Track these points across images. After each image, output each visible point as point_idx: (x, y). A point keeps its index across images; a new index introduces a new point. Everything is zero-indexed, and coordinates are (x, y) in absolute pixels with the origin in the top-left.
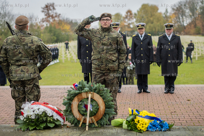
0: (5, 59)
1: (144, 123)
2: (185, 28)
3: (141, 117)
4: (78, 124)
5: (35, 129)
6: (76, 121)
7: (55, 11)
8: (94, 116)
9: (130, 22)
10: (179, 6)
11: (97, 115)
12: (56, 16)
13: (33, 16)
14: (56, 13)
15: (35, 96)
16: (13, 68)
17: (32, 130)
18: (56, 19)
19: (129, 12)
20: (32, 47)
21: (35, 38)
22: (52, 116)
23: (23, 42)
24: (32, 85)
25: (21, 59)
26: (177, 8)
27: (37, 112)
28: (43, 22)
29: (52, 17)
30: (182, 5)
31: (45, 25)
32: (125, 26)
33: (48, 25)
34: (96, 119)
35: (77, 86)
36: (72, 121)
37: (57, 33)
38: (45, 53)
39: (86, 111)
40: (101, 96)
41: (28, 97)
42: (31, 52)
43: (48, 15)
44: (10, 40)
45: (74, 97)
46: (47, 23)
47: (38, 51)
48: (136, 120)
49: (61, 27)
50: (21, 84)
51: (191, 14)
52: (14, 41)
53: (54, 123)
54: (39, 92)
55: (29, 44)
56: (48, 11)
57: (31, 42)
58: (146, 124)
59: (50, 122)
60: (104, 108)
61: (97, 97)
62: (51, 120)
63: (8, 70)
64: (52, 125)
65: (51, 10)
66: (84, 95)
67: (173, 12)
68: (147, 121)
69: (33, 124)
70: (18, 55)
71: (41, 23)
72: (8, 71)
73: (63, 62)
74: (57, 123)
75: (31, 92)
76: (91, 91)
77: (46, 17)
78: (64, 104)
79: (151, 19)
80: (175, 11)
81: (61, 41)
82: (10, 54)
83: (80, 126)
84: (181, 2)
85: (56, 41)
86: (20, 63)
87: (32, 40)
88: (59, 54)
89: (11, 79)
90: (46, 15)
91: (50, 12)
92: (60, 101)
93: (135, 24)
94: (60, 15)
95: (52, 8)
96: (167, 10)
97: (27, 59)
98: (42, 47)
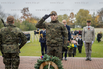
7: (29, 12)
9: (72, 20)
10: (102, 11)
12: (29, 15)
13: (16, 14)
14: (29, 14)
15: (16, 62)
16: (5, 46)
18: (29, 17)
19: (72, 13)
20: (16, 34)
21: (18, 29)
23: (11, 31)
24: (15, 56)
25: (9, 40)
28: (22, 18)
29: (27, 15)
31: (23, 20)
32: (69, 22)
33: (25, 20)
37: (29, 25)
38: (23, 37)
41: (13, 63)
43: (25, 14)
44: (3, 30)
46: (24, 19)
47: (19, 36)
49: (32, 22)
50: (9, 55)
52: (6, 30)
55: (14, 32)
56: (25, 12)
61: (54, 65)
65: (26, 11)
66: (46, 63)
67: (98, 14)
71: (21, 19)
73: (33, 42)
77: (23, 15)
79: (85, 18)
80: (99, 14)
81: (32, 30)
82: (4, 38)
85: (29, 30)
86: (9, 43)
88: (31, 37)
89: (3, 52)
90: (23, 14)
91: (26, 12)
93: (76, 21)
94: (31, 14)
95: (27, 10)
96: (94, 13)
97: (13, 41)
98: (22, 34)
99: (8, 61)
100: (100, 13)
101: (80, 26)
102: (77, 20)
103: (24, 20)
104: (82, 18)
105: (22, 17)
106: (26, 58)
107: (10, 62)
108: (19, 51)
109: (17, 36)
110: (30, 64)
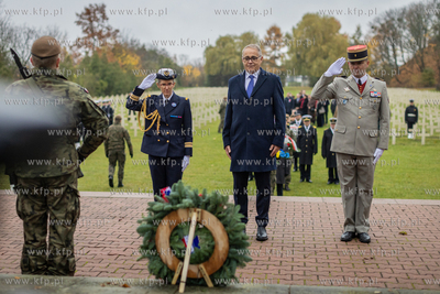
7: (106, 24)
9: (276, 53)
10: (387, 22)
11: (211, 260)
12: (108, 35)
14: (109, 28)
15: (67, 213)
18: (109, 40)
19: (274, 30)
20: (68, 106)
21: (74, 87)
23: (49, 94)
26: (382, 25)
29: (100, 35)
30: (393, 19)
31: (83, 54)
33: (90, 54)
34: (209, 268)
37: (108, 73)
38: (94, 120)
41: (52, 214)
43: (91, 32)
45: (162, 218)
46: (87, 49)
47: (78, 115)
49: (119, 60)
51: (413, 40)
54: (77, 205)
56: (91, 22)
57: (64, 94)
60: (227, 246)
61: (210, 221)
65: (97, 20)
66: (182, 215)
67: (373, 35)
71: (75, 48)
75: (61, 205)
76: (198, 206)
77: (86, 35)
79: (324, 48)
80: (377, 33)
81: (118, 92)
83: (174, 281)
84: (391, 12)
85: (108, 92)
87: (67, 91)
90: (85, 31)
91: (95, 24)
92: (118, 226)
93: (288, 58)
94: (117, 31)
95: (99, 16)
96: (359, 29)
98: (87, 105)
100: (380, 31)
101: (304, 79)
102: (293, 55)
103: (87, 53)
104: (312, 50)
106: (98, 200)
108: (79, 169)
110: (116, 220)
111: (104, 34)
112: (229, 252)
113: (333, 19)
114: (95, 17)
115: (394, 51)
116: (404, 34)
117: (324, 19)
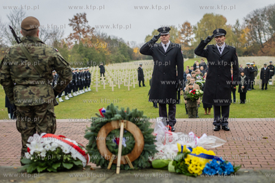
0: (8, 76)
1: (198, 164)
2: (262, 46)
3: (195, 155)
4: (106, 165)
5: (45, 171)
6: (103, 161)
7: (87, 25)
8: (127, 154)
9: (188, 38)
10: (255, 17)
11: (132, 152)
12: (88, 31)
14: (88, 27)
15: (48, 128)
16: (18, 89)
17: (41, 172)
18: (88, 34)
19: (187, 24)
20: (45, 60)
21: (49, 48)
22: (70, 154)
23: (32, 53)
24: (45, 113)
25: (29, 76)
26: (252, 19)
27: (48, 148)
28: (71, 39)
29: (84, 32)
30: (258, 15)
31: (74, 43)
33: (78, 43)
34: (131, 158)
35: (104, 111)
36: (98, 161)
37: (89, 53)
38: (62, 68)
39: (117, 147)
40: (138, 126)
41: (39, 129)
42: (43, 67)
43: (78, 30)
44: (14, 50)
45: (100, 127)
46: (76, 40)
47: (52, 66)
48: (187, 160)
50: (30, 112)
51: (271, 27)
52: (20, 51)
53: (72, 163)
54: (54, 122)
55: (40, 56)
56: (78, 24)
57: (42, 52)
58: (201, 165)
59: (67, 162)
60: (143, 143)
61: (133, 128)
62: (69, 159)
63: (12, 91)
64: (69, 166)
65: (82, 23)
66: (114, 125)
67: (246, 25)
68: (203, 161)
69: (43, 164)
70: (25, 71)
71: (69, 39)
72: (11, 94)
74: (77, 163)
75: (44, 123)
76: (124, 119)
77: (75, 32)
78: (87, 137)
80: (249, 24)
81: (95, 65)
82: (15, 70)
83: (109, 167)
84: (257, 11)
86: (27, 82)
87: (44, 51)
89: (16, 105)
90: (74, 29)
91: (80, 25)
93: (195, 41)
94: (93, 28)
95: (82, 20)
96: (238, 22)
97: (38, 76)
98: (57, 59)
99: (28, 124)
100: (250, 22)
102: (198, 39)
103: (76, 42)
105: (71, 34)
107: (32, 126)
109: (47, 65)
111: (86, 30)
112: (144, 147)
113: (222, 16)
114: (80, 21)
115: (260, 34)
116: (265, 24)
117: (217, 16)
